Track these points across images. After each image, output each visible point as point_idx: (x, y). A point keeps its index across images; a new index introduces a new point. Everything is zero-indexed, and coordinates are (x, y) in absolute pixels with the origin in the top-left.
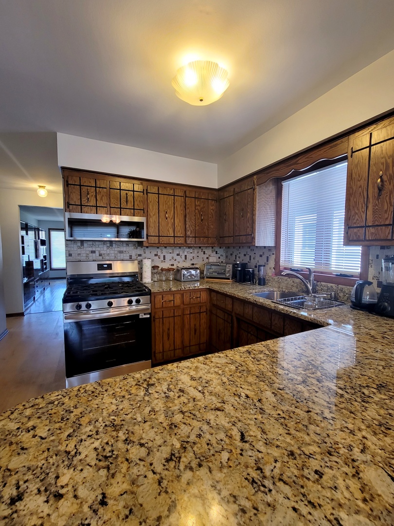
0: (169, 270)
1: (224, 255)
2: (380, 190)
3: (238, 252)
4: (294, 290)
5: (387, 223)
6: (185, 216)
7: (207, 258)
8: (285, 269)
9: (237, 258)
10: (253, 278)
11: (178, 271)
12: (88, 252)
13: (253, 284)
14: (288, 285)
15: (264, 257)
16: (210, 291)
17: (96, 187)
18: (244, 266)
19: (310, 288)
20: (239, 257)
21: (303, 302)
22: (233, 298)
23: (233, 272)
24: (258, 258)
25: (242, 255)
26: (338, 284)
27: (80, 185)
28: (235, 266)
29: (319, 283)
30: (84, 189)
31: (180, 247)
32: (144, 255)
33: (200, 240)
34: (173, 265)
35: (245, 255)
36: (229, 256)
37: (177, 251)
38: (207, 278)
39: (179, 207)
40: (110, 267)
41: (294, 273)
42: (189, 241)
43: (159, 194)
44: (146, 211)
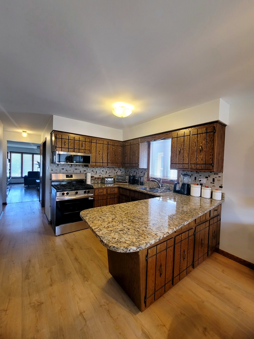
0: (98, 178)
1: (124, 172)
2: (180, 152)
3: (131, 170)
4: (155, 187)
5: (182, 163)
6: (108, 153)
7: (116, 173)
8: (151, 178)
9: (131, 173)
10: (138, 182)
11: (103, 179)
12: (60, 169)
13: (138, 185)
14: (152, 184)
15: (143, 173)
16: (119, 188)
17: (69, 139)
18: (134, 177)
19: (160, 186)
20: (132, 173)
21: (157, 191)
22: (130, 190)
23: (129, 179)
24: (140, 173)
25: (133, 172)
26: (170, 184)
27: (62, 139)
28: (130, 177)
29: (164, 184)
30: (63, 140)
31: (104, 167)
32: (87, 171)
33: (114, 164)
34: (100, 176)
35: (134, 172)
36: (127, 172)
37: (102, 169)
38: (117, 182)
39: (105, 149)
40: (71, 176)
41: (155, 180)
42: (109, 165)
43: (96, 143)
44: (90, 151)
